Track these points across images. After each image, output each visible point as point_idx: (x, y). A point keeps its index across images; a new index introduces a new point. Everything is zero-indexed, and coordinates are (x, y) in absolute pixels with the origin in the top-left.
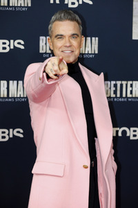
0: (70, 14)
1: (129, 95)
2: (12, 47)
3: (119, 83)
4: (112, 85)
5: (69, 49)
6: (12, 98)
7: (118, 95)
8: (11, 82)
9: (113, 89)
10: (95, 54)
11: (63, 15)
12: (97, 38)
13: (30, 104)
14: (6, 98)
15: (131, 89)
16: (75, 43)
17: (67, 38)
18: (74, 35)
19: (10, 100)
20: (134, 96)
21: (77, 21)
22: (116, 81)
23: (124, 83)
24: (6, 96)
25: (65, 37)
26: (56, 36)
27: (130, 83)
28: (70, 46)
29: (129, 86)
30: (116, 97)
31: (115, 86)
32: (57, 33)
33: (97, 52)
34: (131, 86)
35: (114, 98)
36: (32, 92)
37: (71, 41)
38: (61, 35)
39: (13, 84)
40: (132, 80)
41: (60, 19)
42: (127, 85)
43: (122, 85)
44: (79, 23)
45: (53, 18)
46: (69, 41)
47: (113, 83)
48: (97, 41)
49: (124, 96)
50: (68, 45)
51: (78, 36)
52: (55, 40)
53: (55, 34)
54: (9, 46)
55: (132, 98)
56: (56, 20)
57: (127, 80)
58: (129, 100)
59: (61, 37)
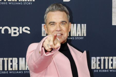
0: (60, 6)
1: (110, 67)
2: (21, 32)
3: (102, 58)
4: (98, 60)
5: (60, 32)
6: (21, 71)
7: (102, 68)
8: (20, 59)
9: (98, 63)
10: (84, 36)
11: (54, 7)
12: (85, 25)
13: (31, 74)
14: (17, 71)
15: (111, 63)
16: (64, 28)
17: (58, 24)
18: (63, 22)
19: (20, 72)
20: (114, 68)
21: (66, 12)
22: (100, 56)
23: (107, 58)
24: (17, 69)
25: (56, 23)
26: (50, 23)
27: (111, 58)
28: (60, 30)
29: (110, 60)
30: (101, 69)
31: (100, 60)
32: (50, 21)
33: (85, 35)
34: (112, 60)
35: (99, 70)
36: (34, 64)
37: (61, 26)
38: (53, 22)
39: (22, 61)
40: (113, 56)
41: (53, 10)
42: (108, 60)
43: (104, 60)
44: (67, 13)
45: (48, 9)
46: (60, 26)
47: (98, 58)
48: (85, 27)
49: (106, 68)
50: (59, 29)
51: (66, 22)
52: (49, 26)
53: (48, 22)
54: (19, 31)
55: (113, 69)
56: (49, 11)
57: (109, 56)
58: (111, 71)
59: (53, 23)
